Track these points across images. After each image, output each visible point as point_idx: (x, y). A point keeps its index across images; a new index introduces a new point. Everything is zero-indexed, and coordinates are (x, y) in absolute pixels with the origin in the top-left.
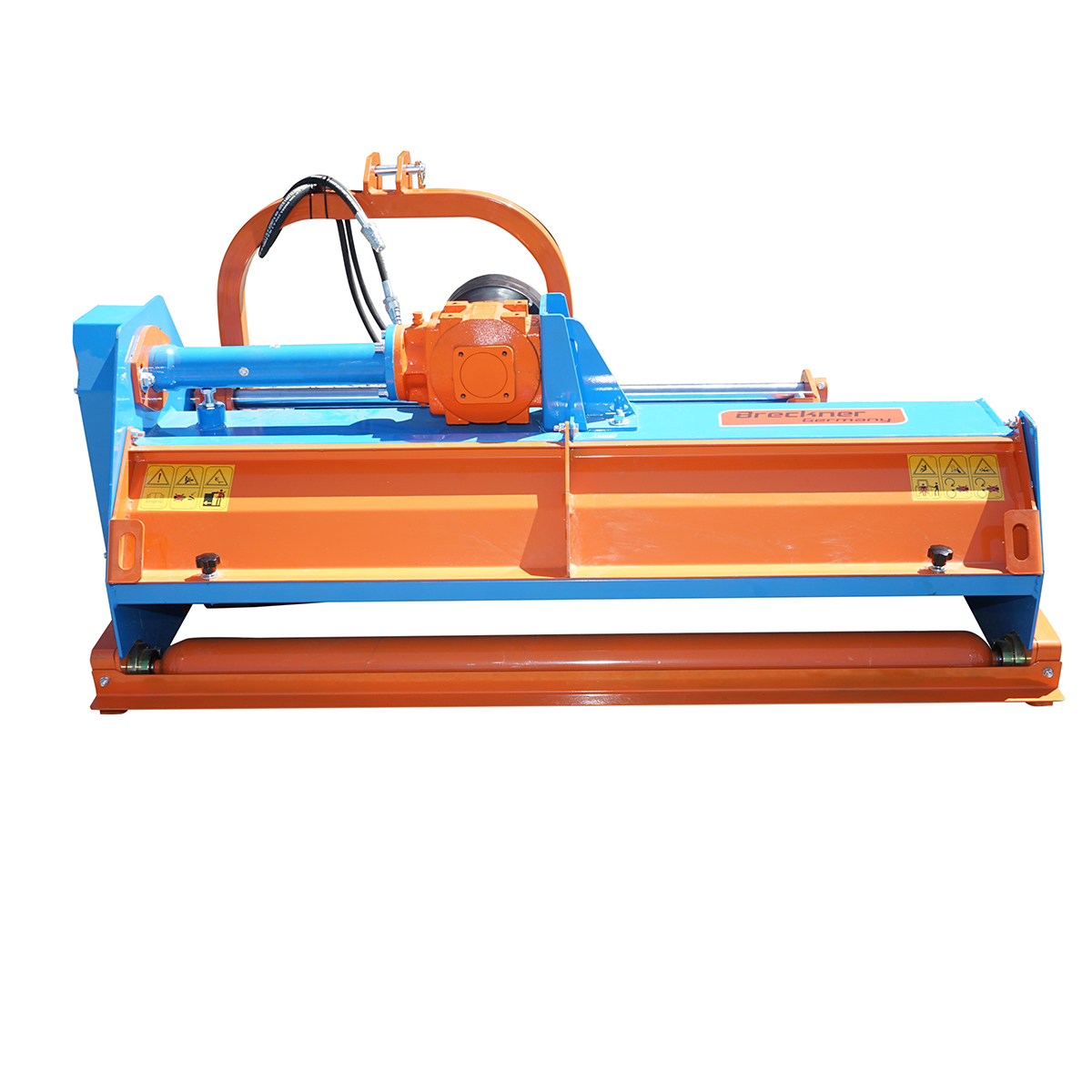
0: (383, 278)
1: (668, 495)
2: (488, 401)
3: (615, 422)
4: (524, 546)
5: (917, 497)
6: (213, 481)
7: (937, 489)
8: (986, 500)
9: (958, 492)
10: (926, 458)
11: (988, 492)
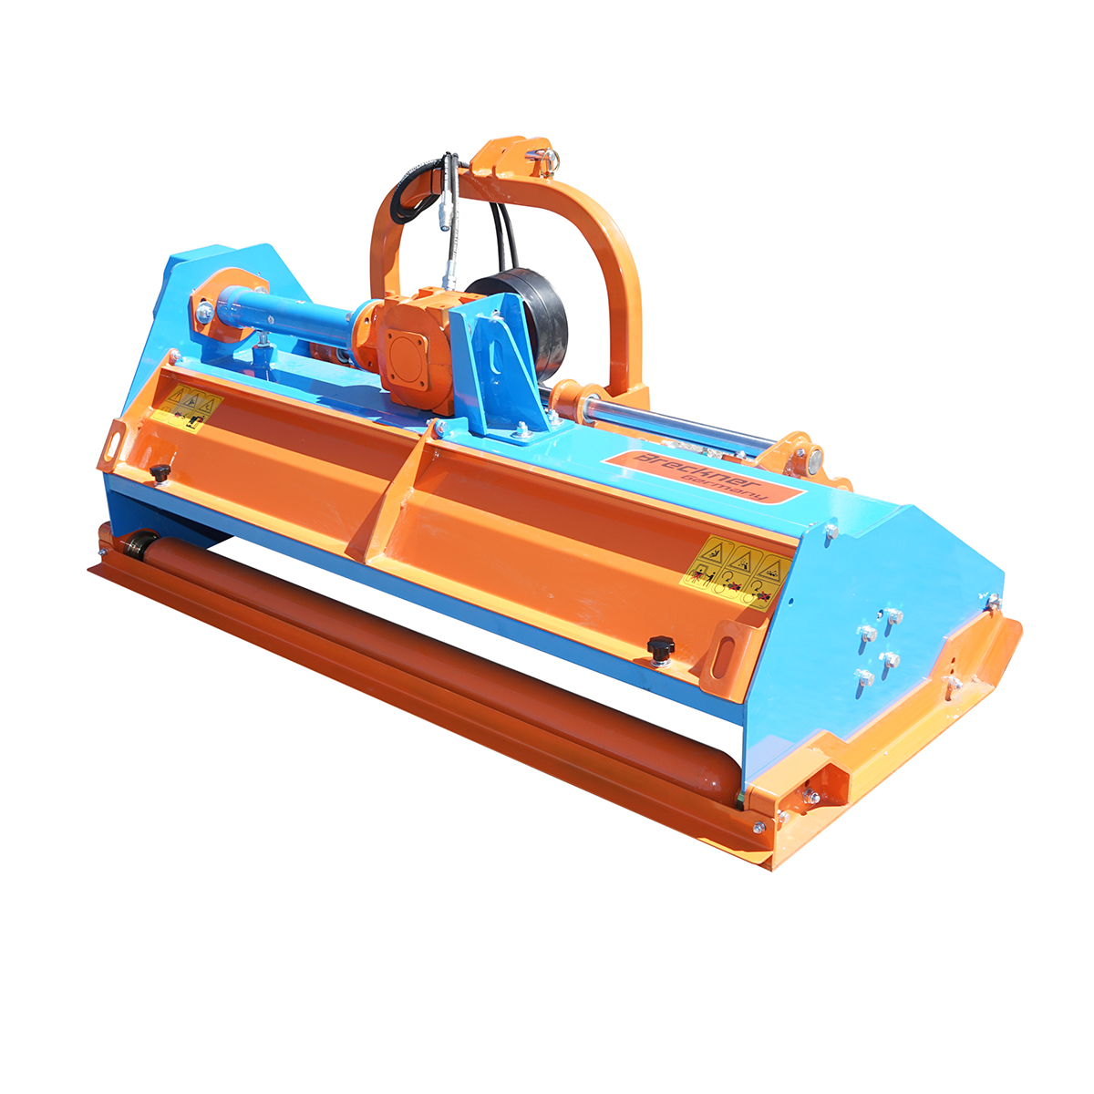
0: (450, 258)
1: (483, 512)
2: (407, 385)
3: (515, 434)
4: (359, 526)
5: (686, 582)
6: (204, 409)
7: (710, 579)
8: (747, 605)
9: (727, 588)
10: (725, 544)
11: (756, 597)
